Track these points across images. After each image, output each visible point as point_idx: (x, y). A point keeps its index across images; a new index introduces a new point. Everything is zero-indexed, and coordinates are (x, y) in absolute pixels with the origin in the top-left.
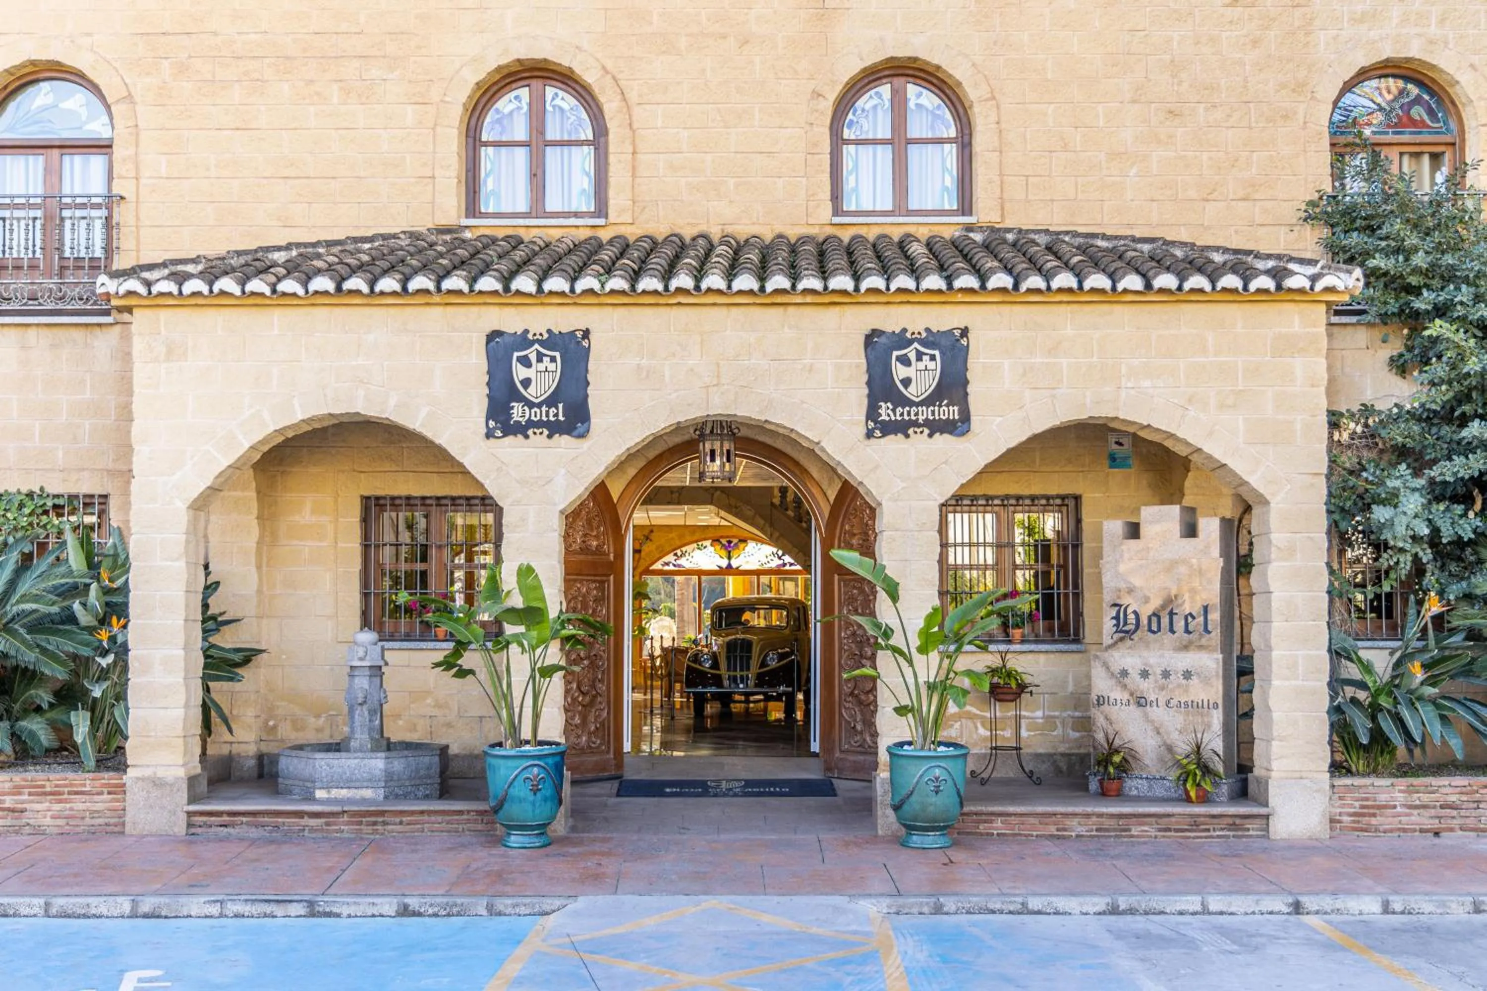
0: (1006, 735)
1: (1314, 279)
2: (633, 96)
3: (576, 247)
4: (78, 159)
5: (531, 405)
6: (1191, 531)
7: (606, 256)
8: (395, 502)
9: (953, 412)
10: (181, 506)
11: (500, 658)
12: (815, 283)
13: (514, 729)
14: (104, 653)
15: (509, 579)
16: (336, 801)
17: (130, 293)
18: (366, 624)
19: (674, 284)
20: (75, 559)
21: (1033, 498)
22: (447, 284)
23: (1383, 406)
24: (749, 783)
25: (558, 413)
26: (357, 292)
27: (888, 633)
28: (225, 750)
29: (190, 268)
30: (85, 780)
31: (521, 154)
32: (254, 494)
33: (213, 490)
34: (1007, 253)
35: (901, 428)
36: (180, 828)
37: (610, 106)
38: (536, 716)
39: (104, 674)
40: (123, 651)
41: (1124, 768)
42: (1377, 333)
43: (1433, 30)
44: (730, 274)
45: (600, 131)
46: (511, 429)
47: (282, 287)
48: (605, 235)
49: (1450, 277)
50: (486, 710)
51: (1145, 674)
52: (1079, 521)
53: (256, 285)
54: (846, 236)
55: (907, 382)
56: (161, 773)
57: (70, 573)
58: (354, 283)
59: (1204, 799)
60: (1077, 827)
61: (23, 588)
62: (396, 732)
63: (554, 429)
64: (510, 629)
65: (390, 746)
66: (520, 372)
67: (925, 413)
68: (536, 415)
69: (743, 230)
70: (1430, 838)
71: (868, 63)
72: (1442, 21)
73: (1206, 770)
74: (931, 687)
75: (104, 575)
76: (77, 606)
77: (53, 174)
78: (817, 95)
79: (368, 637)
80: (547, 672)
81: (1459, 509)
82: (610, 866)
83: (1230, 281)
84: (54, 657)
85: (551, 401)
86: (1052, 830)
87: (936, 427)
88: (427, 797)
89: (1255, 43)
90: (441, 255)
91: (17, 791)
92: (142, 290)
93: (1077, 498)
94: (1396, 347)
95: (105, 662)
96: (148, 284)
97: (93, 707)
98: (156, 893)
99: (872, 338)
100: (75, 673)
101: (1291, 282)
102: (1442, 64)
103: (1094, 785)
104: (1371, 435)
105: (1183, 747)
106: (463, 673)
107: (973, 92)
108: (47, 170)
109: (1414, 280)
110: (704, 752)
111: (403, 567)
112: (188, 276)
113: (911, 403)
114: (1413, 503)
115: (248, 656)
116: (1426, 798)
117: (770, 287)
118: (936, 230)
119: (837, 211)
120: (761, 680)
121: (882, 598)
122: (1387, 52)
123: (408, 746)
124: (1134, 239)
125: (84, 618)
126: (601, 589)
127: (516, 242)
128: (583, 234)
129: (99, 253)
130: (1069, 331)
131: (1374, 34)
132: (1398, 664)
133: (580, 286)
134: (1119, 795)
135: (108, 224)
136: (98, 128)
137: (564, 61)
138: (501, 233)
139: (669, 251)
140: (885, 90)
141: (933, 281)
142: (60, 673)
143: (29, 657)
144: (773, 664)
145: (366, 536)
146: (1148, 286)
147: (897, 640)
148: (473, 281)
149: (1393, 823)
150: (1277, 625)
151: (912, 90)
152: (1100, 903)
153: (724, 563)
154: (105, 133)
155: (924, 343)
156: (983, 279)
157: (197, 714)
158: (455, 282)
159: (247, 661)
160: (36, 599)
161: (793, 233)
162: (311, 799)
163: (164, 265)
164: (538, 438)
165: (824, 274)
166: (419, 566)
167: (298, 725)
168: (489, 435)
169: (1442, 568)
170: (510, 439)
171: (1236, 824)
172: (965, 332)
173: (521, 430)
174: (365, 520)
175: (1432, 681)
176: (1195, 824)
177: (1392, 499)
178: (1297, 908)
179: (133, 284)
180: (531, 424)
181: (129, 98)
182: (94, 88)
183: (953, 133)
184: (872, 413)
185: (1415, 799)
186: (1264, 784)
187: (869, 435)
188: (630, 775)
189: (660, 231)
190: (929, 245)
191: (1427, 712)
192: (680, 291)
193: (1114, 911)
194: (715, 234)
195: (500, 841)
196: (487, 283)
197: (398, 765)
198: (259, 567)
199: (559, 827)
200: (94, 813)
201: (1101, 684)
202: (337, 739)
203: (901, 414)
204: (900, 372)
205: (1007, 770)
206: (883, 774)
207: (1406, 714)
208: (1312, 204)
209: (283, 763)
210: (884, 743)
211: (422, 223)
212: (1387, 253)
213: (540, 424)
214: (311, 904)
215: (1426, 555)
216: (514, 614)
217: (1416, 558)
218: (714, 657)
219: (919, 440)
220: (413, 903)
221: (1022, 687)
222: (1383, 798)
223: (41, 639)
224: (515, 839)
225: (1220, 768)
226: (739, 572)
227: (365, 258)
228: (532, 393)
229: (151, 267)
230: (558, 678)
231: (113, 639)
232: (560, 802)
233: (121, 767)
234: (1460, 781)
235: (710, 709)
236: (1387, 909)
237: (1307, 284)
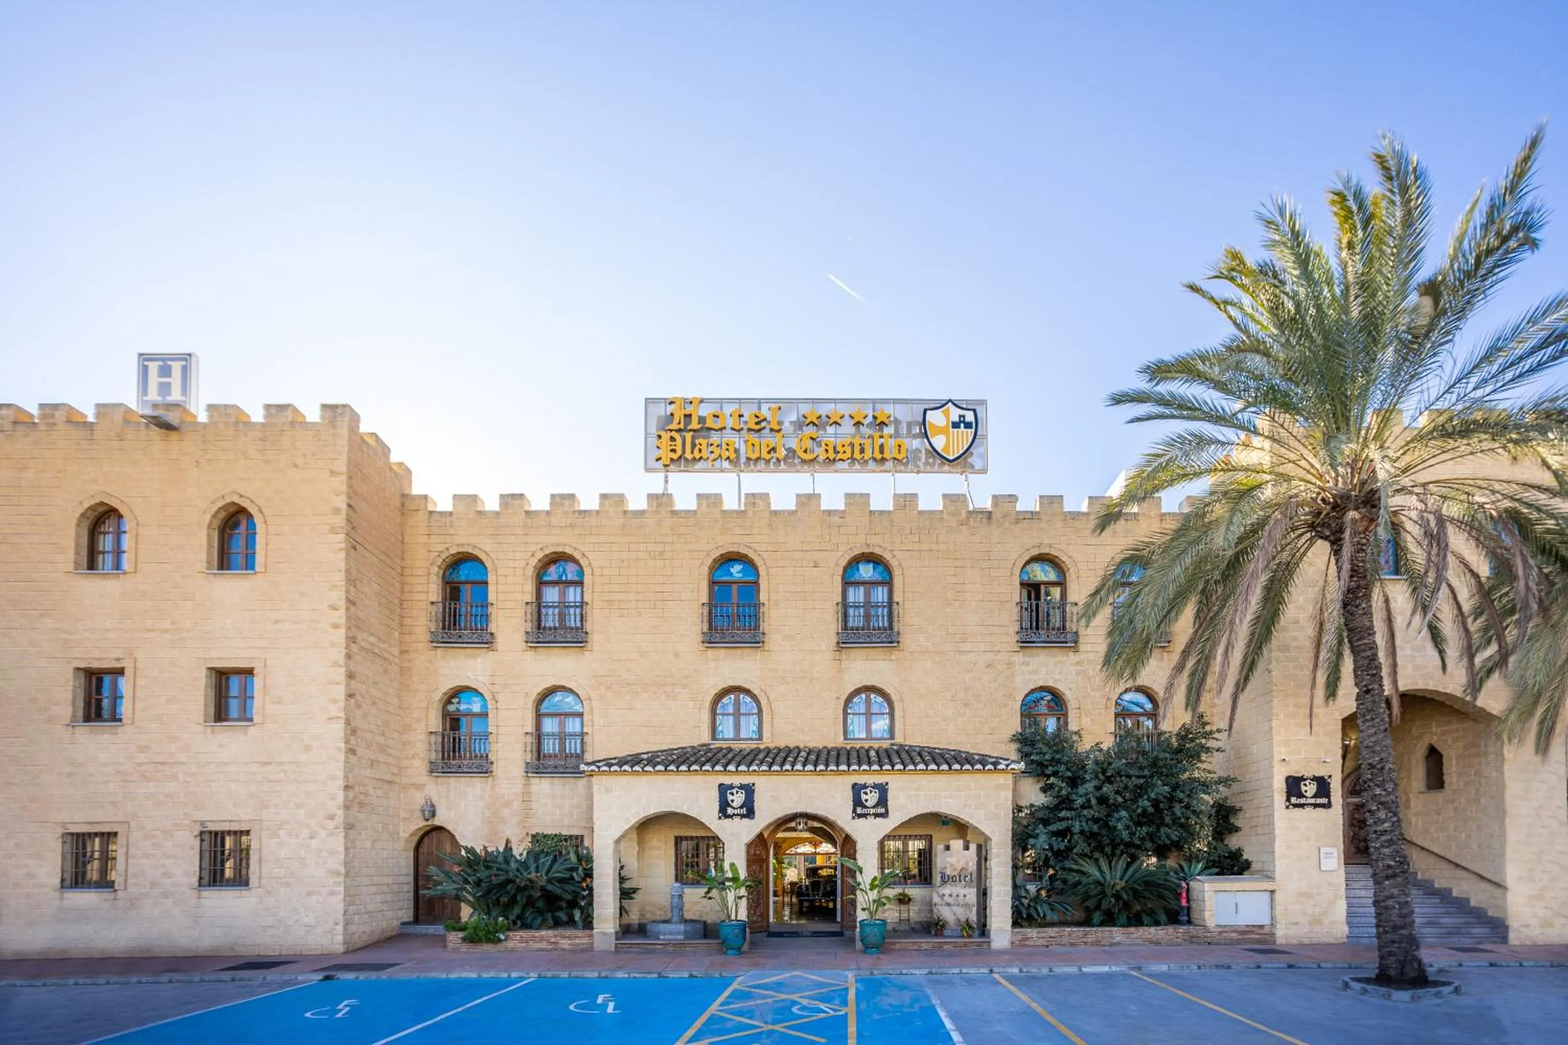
0: (905, 916)
1: (1007, 766)
2: (771, 699)
3: (751, 751)
4: (571, 719)
5: (734, 808)
6: (967, 848)
7: (761, 756)
8: (686, 838)
9: (882, 810)
10: (611, 842)
11: (724, 893)
12: (834, 768)
13: (729, 916)
14: (584, 890)
15: (726, 866)
16: (669, 940)
17: (592, 771)
18: (677, 880)
19: (784, 768)
20: (573, 858)
21: (916, 836)
22: (704, 768)
23: (1037, 804)
24: (814, 932)
25: (744, 811)
26: (673, 771)
27: (859, 884)
28: (627, 922)
29: (613, 761)
30: (580, 933)
31: (731, 718)
32: (635, 836)
33: (622, 836)
34: (904, 755)
35: (864, 816)
36: (613, 949)
37: (764, 702)
38: (737, 912)
39: (584, 898)
40: (591, 889)
41: (943, 926)
42: (1036, 779)
43: (1057, 677)
44: (804, 765)
45: (760, 711)
46: (727, 816)
47: (646, 769)
48: (762, 747)
49: (1059, 762)
50: (719, 908)
51: (950, 896)
52: (931, 843)
53: (637, 768)
54: (848, 747)
55: (866, 800)
56: (606, 930)
57: (572, 863)
58: (672, 767)
59: (969, 936)
60: (924, 946)
61: (554, 868)
62: (688, 916)
63: (743, 816)
64: (727, 884)
65: (686, 921)
66: (730, 798)
67: (872, 811)
68: (736, 812)
69: (812, 745)
70: (1045, 949)
71: (857, 687)
72: (1060, 673)
73: (970, 927)
74: (874, 901)
75: (584, 863)
76: (575, 874)
77: (562, 725)
78: (838, 698)
79: (677, 885)
80: (740, 898)
81: (1060, 839)
82: (762, 961)
83: (979, 766)
84: (567, 891)
85: (741, 807)
86: (916, 947)
87: (877, 815)
88: (699, 939)
89: (995, 681)
90: (702, 756)
91: (556, 936)
92: (596, 769)
93: (931, 836)
94: (1041, 785)
95: (585, 893)
96: (599, 767)
97: (581, 908)
98: (607, 970)
99: (854, 786)
100: (574, 897)
101: (1000, 767)
102: (1060, 688)
103: (933, 932)
104: (1032, 814)
105: (963, 919)
106: (710, 898)
107: (894, 698)
108: (560, 723)
109: (1046, 763)
110: (803, 922)
111: (690, 860)
112: (613, 765)
113: (867, 807)
114: (1043, 838)
115: (635, 890)
116: (1044, 935)
117: (818, 769)
118: (881, 745)
119: (846, 738)
120: (824, 895)
121: (858, 874)
122: (1041, 684)
123: (692, 921)
124: (949, 750)
125: (577, 878)
126: (761, 867)
127: (730, 750)
128: (754, 746)
129: (578, 751)
130: (924, 783)
131: (1036, 677)
132: (1038, 891)
133: (751, 769)
134: (942, 935)
135: (582, 743)
136: (578, 708)
137: (747, 686)
138: (724, 746)
139: (783, 754)
140: (863, 696)
141: (876, 767)
142: (568, 897)
143: (559, 892)
144: (829, 889)
145: (676, 850)
146: (950, 768)
147: (862, 887)
148: (713, 767)
149: (1032, 943)
150: (994, 880)
151: (873, 696)
152: (926, 971)
153: (814, 851)
154: (581, 710)
155: (873, 787)
156: (893, 766)
157: (618, 910)
158: (707, 767)
159: (634, 892)
160: (559, 872)
161: (830, 746)
162: (659, 939)
163: (603, 760)
164: (737, 820)
165: (838, 765)
166: (696, 860)
167: (653, 913)
168: (720, 818)
169: (1056, 858)
170: (727, 820)
171: (979, 944)
172: (887, 784)
173: (731, 817)
174: (676, 844)
175: (1049, 897)
176: (965, 945)
177: (1036, 837)
178: (991, 971)
179: (593, 768)
180: (734, 815)
181: (589, 699)
182: (577, 695)
183: (887, 711)
184: (854, 811)
185: (1040, 935)
186: (989, 931)
187: (853, 818)
188: (772, 930)
189: (782, 746)
190: (877, 752)
191: (1046, 907)
192: (786, 770)
193: (930, 973)
194: (802, 746)
195: (725, 953)
196: (718, 768)
197: (689, 928)
198: (638, 860)
199: (745, 947)
200: (583, 944)
201: (936, 899)
202: (667, 918)
203: (865, 811)
204: (864, 797)
205: (904, 927)
206: (858, 930)
207: (1039, 908)
208: (1014, 736)
209: (648, 927)
210: (859, 920)
211: (695, 743)
212: (1038, 754)
213: (738, 815)
214: (659, 974)
215: (1050, 854)
216: (728, 879)
217: (1046, 855)
218: (807, 886)
219: (871, 819)
220: (694, 973)
221: (910, 900)
222: (1029, 935)
223: (563, 885)
224: (730, 952)
225: (975, 926)
226: (819, 854)
227: (675, 757)
228: (734, 804)
229: (599, 761)
230: (744, 899)
231: (587, 886)
232: (745, 939)
233: (592, 928)
234: (1056, 929)
235: (806, 904)
236: (1021, 971)
237: (1004, 767)
